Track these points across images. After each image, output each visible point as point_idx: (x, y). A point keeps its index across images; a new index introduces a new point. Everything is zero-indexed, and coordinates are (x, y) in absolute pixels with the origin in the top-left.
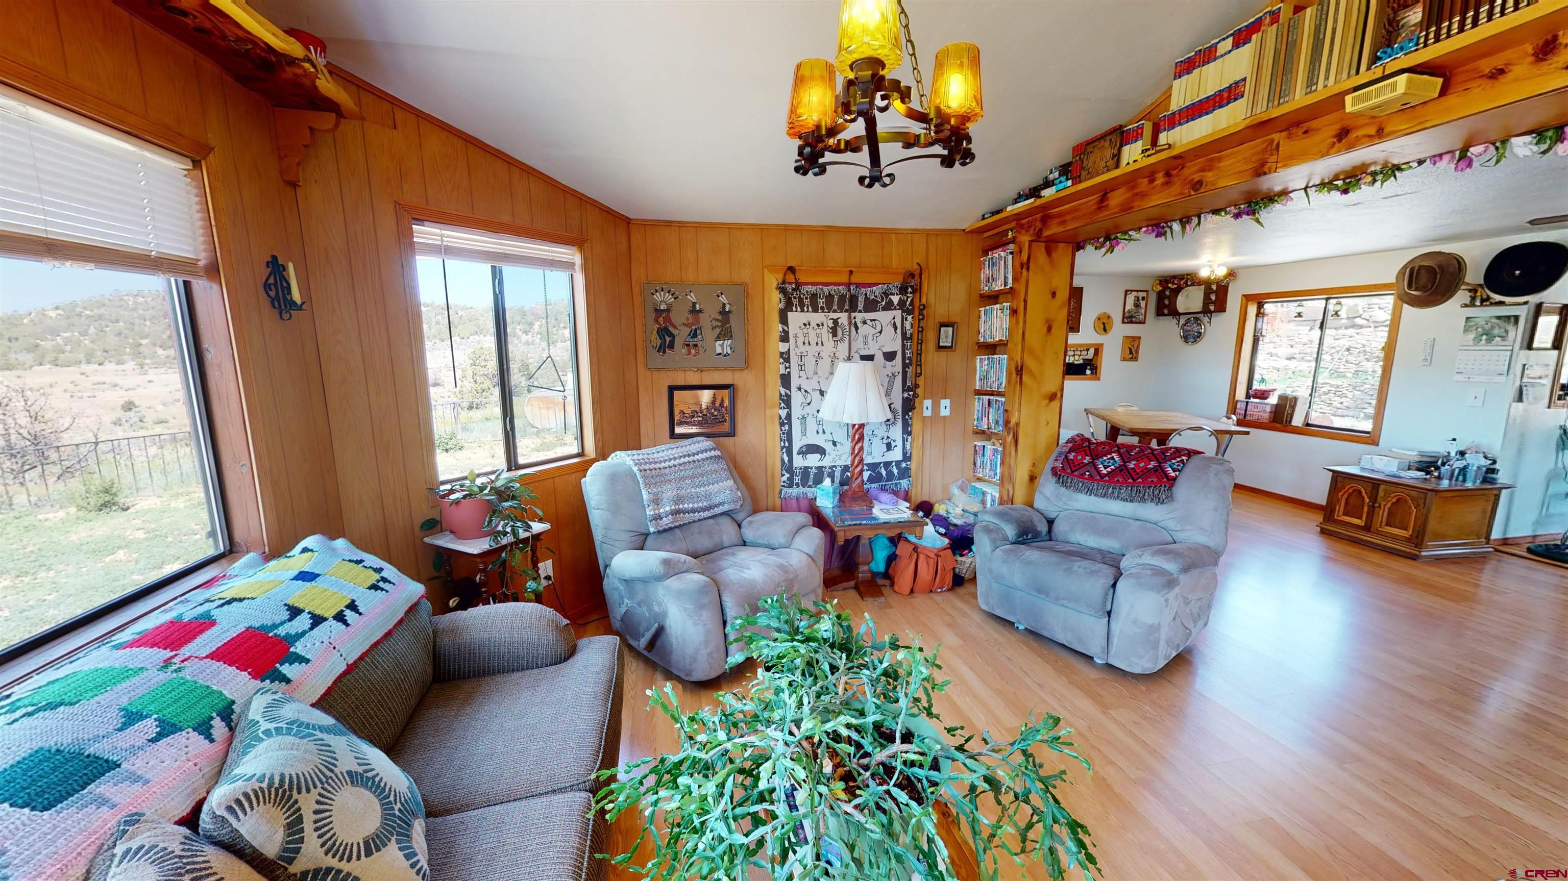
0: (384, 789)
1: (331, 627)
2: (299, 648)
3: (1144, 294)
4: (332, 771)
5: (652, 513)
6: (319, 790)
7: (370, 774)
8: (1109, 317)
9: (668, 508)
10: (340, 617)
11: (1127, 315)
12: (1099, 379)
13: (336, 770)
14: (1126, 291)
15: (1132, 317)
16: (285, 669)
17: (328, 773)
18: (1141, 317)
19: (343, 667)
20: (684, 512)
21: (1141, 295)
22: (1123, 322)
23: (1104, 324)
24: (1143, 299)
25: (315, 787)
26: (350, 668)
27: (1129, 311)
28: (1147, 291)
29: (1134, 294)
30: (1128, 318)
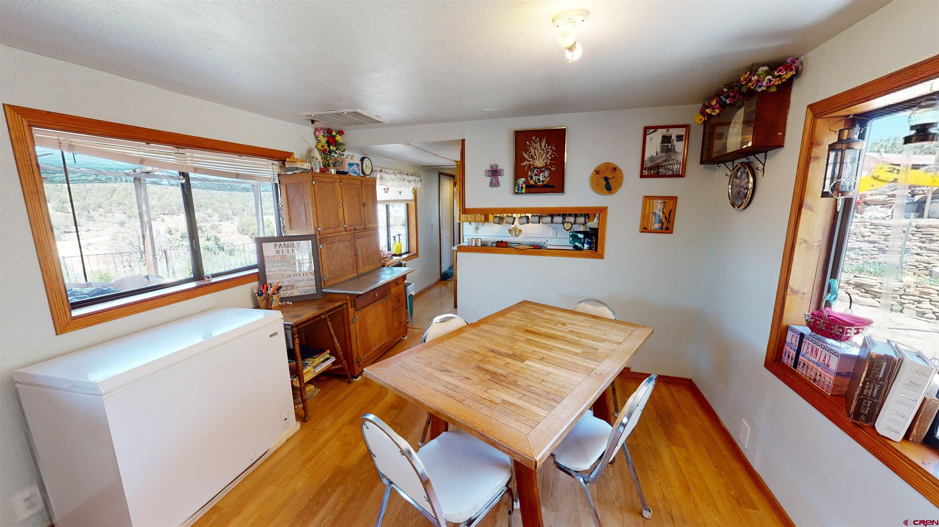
3: (682, 132)
8: (615, 169)
11: (648, 164)
12: (601, 257)
14: (646, 129)
15: (658, 166)
18: (676, 167)
21: (674, 133)
22: (642, 176)
23: (606, 179)
24: (679, 138)
27: (652, 159)
28: (687, 127)
29: (661, 132)
30: (650, 169)
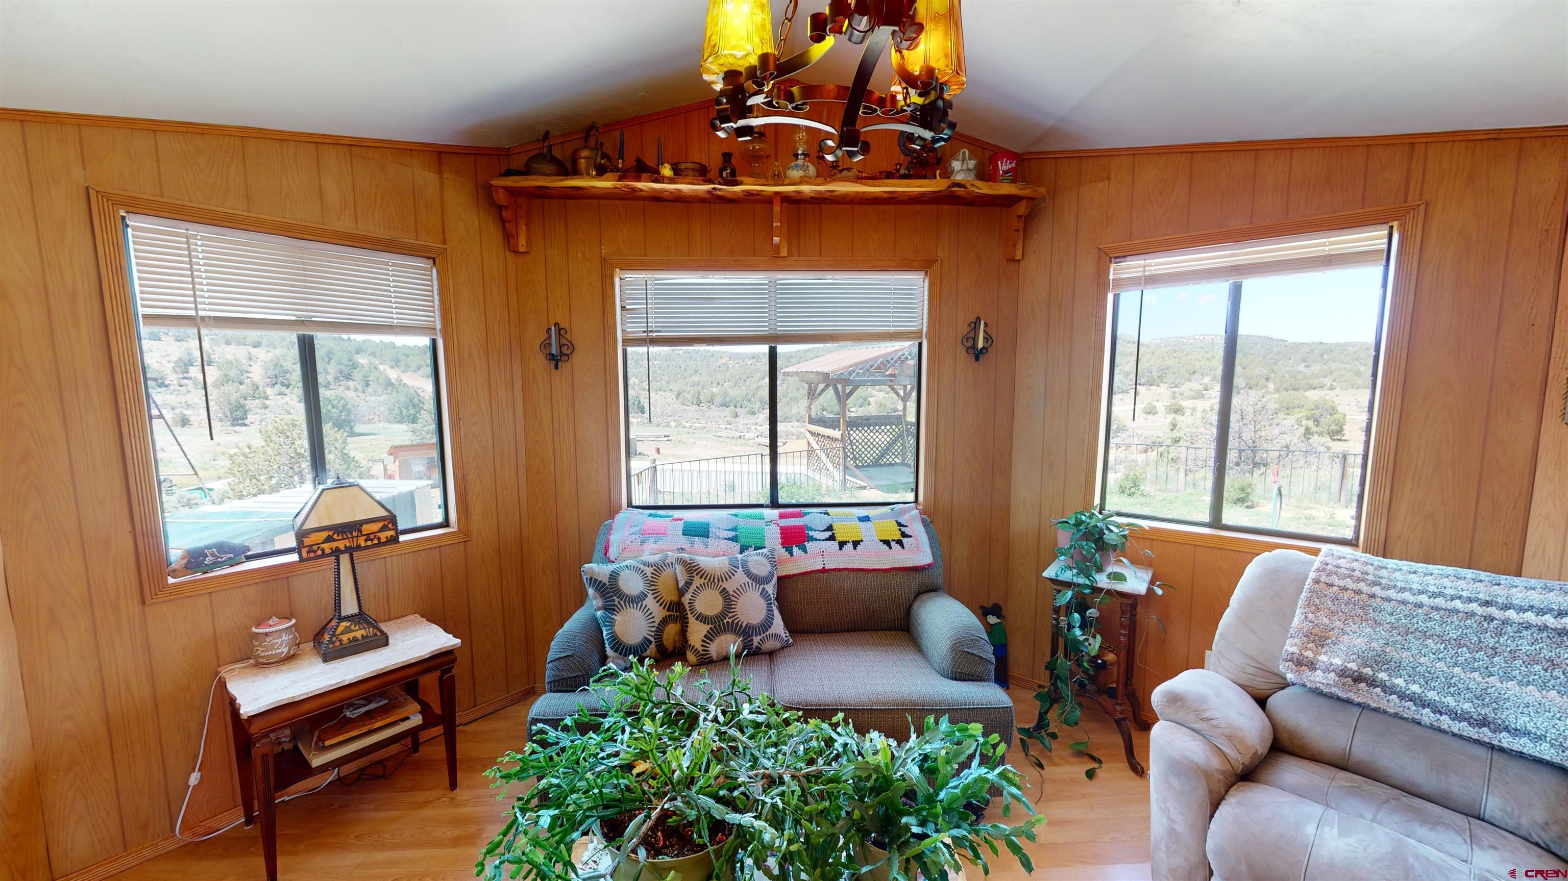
0: (731, 609)
1: (834, 545)
2: (808, 545)
4: (718, 581)
5: (1295, 649)
6: (705, 581)
7: (733, 598)
9: (1337, 661)
10: (842, 544)
13: (721, 583)
16: (795, 549)
17: (716, 580)
19: (820, 567)
20: (1372, 683)
25: (705, 579)
26: (824, 571)
